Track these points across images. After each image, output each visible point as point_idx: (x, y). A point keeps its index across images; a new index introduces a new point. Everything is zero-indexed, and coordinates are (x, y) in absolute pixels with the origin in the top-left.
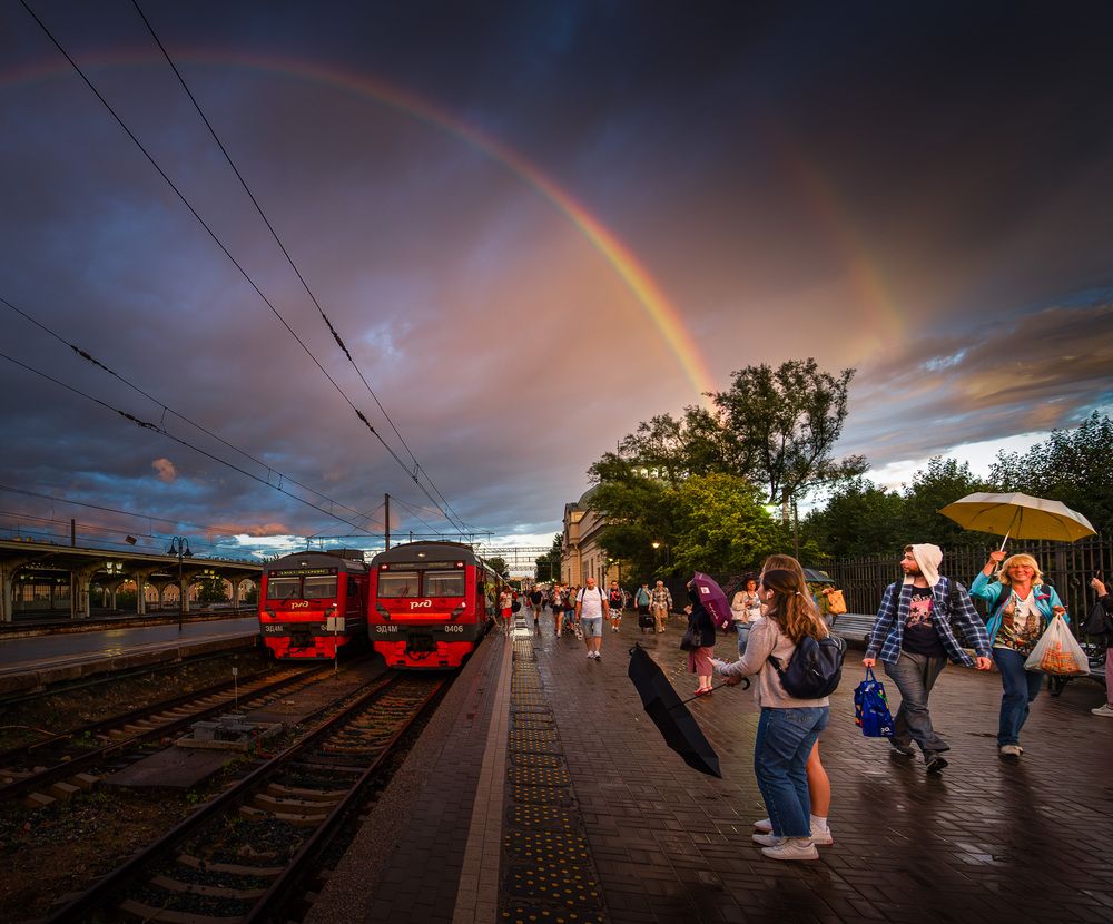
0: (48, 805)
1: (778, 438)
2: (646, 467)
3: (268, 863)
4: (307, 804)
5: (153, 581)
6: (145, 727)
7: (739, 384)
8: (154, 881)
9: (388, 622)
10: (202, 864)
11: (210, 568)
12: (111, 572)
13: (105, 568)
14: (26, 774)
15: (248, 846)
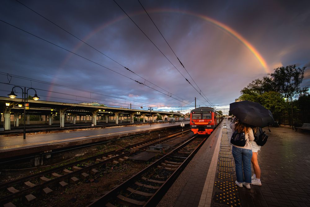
0: (117, 164)
1: (286, 83)
2: (254, 90)
3: (162, 180)
4: (173, 165)
5: (147, 116)
6: (141, 146)
7: (276, 71)
8: (135, 183)
9: (194, 124)
10: (147, 179)
11: (158, 113)
12: (138, 114)
13: (137, 113)
14: (114, 156)
15: (158, 175)
